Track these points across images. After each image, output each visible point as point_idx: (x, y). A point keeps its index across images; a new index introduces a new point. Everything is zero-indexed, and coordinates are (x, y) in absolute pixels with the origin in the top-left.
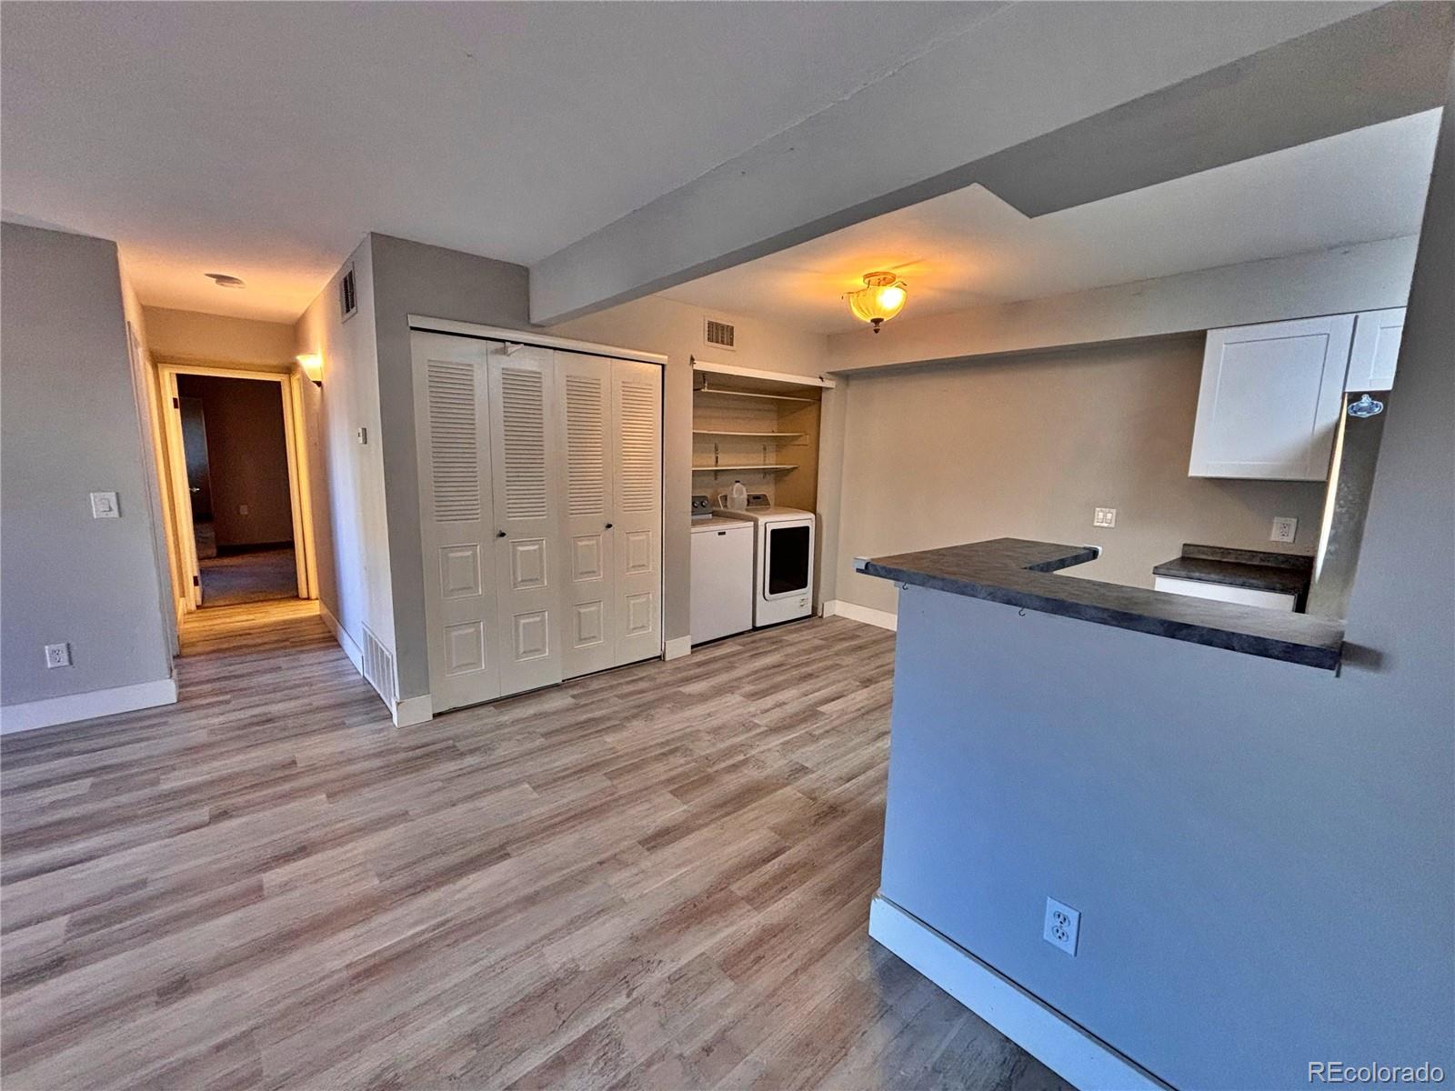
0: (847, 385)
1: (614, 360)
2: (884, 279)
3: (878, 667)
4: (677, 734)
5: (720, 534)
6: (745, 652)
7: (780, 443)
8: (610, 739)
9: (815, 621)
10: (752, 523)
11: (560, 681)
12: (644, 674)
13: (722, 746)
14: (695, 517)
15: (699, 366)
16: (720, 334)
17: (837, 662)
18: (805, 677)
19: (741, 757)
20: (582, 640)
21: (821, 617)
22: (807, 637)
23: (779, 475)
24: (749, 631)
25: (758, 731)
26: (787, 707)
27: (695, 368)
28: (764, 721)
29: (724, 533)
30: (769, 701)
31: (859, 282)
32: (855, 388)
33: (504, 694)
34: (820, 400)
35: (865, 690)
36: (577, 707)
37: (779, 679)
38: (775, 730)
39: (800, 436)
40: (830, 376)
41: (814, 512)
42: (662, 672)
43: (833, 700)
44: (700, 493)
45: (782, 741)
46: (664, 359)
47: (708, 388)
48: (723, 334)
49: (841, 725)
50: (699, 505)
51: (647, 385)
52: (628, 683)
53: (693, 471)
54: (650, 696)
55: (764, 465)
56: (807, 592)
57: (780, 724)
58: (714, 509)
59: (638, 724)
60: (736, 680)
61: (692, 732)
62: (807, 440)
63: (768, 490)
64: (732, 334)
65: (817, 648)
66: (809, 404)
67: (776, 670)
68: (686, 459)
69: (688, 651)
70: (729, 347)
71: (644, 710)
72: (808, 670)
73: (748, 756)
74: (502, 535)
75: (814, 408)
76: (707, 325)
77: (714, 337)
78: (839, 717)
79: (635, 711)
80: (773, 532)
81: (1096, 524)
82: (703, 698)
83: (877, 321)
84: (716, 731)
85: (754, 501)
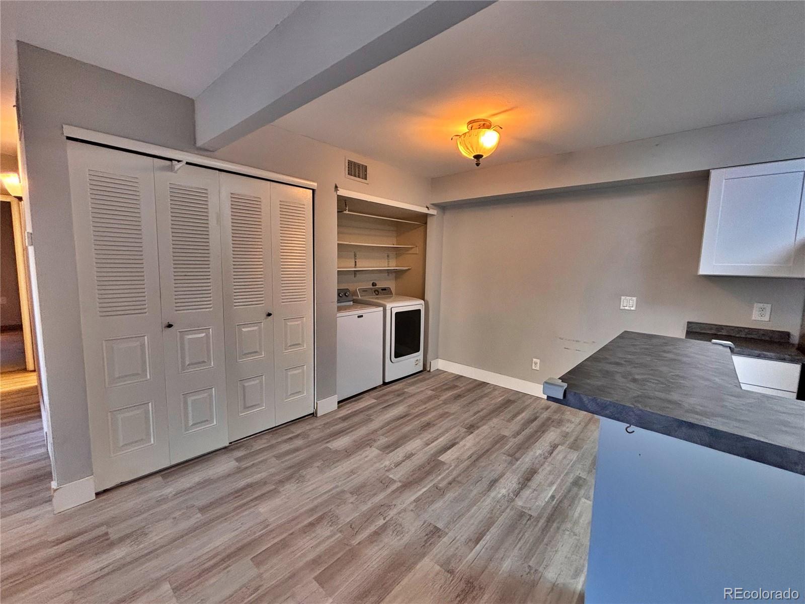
0: (444, 213)
1: (272, 183)
2: (484, 125)
3: (475, 414)
4: (325, 497)
5: (359, 317)
6: (378, 404)
7: (398, 252)
8: (264, 509)
9: (425, 375)
10: (381, 309)
11: (227, 444)
12: (298, 432)
13: (364, 508)
14: (339, 304)
15: (342, 192)
16: (357, 170)
17: (446, 410)
18: (425, 426)
19: (381, 522)
20: (246, 408)
21: (429, 371)
22: (422, 389)
23: (398, 274)
24: (380, 386)
25: (394, 487)
26: (414, 458)
27: (338, 194)
28: (398, 475)
29: (362, 316)
30: (400, 453)
31: (464, 129)
32: (448, 215)
33: (174, 462)
34: (426, 223)
35: (471, 436)
36: (239, 470)
37: (406, 429)
38: (407, 485)
39: (412, 248)
40: (433, 207)
41: (423, 299)
42: (314, 429)
43: (449, 448)
44: (344, 286)
45: (413, 498)
46: (314, 185)
47: (349, 211)
48: (359, 171)
49: (459, 475)
50: (343, 295)
51: (300, 204)
52: (285, 441)
53: (338, 271)
54: (302, 455)
55: (388, 267)
56: (419, 355)
57: (411, 479)
58: (354, 298)
59: (290, 488)
60: (372, 433)
61: (338, 494)
62: (417, 250)
63: (391, 284)
64: (366, 171)
65: (430, 399)
66: (419, 226)
67: (401, 421)
68: (333, 263)
69: (335, 406)
70: (363, 181)
71: (295, 473)
72: (425, 419)
73: (387, 519)
74: (170, 326)
75: (422, 229)
76: (347, 165)
77: (353, 173)
78: (456, 466)
79: (288, 473)
80: (397, 314)
81: (622, 308)
82: (348, 453)
83: (478, 157)
84: (358, 491)
85: (382, 291)
